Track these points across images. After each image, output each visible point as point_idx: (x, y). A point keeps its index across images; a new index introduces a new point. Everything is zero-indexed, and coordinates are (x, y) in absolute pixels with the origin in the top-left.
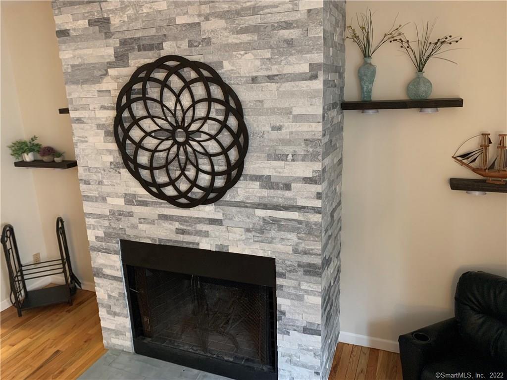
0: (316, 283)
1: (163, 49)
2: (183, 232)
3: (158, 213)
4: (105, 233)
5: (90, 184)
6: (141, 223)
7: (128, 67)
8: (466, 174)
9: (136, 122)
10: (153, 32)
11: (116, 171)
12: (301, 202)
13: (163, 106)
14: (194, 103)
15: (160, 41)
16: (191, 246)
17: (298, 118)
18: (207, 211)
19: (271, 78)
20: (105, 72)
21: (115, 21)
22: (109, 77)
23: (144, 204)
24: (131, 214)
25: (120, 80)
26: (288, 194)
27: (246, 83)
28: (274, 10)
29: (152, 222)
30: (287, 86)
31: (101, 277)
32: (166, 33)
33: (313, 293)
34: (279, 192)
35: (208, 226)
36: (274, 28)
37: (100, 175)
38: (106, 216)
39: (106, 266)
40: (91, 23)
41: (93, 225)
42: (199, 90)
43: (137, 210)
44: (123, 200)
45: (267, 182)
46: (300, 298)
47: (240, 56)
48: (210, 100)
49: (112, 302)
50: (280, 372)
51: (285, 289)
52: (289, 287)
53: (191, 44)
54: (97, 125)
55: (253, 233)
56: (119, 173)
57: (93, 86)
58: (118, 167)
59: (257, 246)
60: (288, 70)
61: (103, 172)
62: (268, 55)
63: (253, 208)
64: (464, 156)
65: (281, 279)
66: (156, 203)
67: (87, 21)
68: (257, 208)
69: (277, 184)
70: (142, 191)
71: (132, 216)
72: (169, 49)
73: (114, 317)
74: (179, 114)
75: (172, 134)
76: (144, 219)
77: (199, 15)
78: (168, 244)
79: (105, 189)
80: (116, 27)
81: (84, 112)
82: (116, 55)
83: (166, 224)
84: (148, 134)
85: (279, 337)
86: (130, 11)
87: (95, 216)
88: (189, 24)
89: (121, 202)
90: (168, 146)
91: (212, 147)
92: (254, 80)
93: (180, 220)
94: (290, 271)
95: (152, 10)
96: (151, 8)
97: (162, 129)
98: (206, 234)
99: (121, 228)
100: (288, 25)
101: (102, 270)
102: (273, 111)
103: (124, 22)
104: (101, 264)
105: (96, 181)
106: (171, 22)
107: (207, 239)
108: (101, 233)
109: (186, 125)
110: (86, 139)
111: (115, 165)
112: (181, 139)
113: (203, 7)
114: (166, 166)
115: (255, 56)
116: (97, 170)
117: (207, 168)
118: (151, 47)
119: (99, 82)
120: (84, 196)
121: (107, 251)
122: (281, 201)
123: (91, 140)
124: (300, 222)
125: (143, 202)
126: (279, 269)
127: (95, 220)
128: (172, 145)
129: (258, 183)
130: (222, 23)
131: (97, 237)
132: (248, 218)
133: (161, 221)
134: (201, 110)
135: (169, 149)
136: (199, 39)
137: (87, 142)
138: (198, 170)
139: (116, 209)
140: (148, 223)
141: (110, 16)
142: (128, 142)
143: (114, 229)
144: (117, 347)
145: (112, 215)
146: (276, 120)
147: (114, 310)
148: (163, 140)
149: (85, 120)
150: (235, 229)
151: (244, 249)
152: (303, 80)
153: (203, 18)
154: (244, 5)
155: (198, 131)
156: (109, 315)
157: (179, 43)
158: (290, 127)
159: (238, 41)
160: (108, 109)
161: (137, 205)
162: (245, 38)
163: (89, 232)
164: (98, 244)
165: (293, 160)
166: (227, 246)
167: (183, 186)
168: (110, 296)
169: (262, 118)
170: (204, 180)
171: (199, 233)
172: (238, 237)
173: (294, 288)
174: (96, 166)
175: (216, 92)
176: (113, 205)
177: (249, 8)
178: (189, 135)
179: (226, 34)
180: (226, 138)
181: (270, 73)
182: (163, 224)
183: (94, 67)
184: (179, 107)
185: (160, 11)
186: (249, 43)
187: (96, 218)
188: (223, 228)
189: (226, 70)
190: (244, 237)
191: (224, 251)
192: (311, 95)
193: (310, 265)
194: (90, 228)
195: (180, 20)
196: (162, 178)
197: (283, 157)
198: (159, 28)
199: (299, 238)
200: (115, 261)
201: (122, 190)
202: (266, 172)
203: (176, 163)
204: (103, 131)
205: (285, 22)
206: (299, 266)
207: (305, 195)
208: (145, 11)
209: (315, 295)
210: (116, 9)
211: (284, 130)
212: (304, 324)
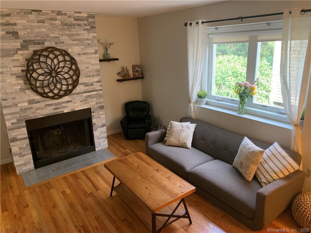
0: (103, 111)
1: (44, 44)
2: (57, 109)
3: (45, 104)
4: (17, 120)
5: (7, 100)
6: (37, 110)
7: (29, 50)
8: (120, 78)
9: (34, 70)
10: (40, 38)
11: (23, 92)
12: (96, 89)
13: (47, 63)
14: (59, 62)
15: (43, 42)
16: (61, 113)
17: (93, 65)
18: (66, 98)
19: (84, 54)
20: (16, 52)
21: (21, 33)
22: (18, 54)
23: (39, 102)
24: (32, 108)
25: (24, 55)
26: (92, 87)
27: (77, 55)
28: (83, 35)
29: (43, 109)
30: (89, 56)
31: (15, 141)
32: (45, 39)
33: (103, 114)
34: (90, 87)
35: (66, 104)
36: (84, 40)
37: (14, 95)
38: (18, 112)
39: (18, 135)
40: (7, 33)
41: (9, 118)
42: (61, 58)
43: (35, 106)
44: (27, 103)
45: (86, 84)
46: (99, 117)
47: (74, 47)
48: (65, 61)
49: (21, 151)
50: (96, 144)
51: (94, 116)
52: (95, 115)
53: (56, 43)
54: (11, 74)
55: (83, 102)
56: (25, 92)
57: (9, 58)
58: (24, 90)
59: (85, 105)
60: (89, 51)
61: (15, 93)
62: (83, 47)
63: (82, 94)
64: (119, 73)
65: (93, 114)
66: (43, 101)
67: (5, 32)
68: (84, 93)
69: (89, 85)
70: (37, 97)
71: (32, 109)
72: (47, 44)
73: (23, 157)
74: (53, 66)
75: (50, 74)
76: (38, 108)
77: (59, 34)
78: (51, 115)
79: (17, 101)
80: (22, 35)
81: (3, 69)
82: (22, 46)
83: (49, 108)
84: (40, 75)
85: (94, 132)
86: (29, 30)
87: (11, 114)
88: (55, 37)
89: (26, 104)
90: (49, 78)
91: (67, 76)
92: (79, 54)
93: (55, 104)
94: (96, 110)
95: (39, 31)
96: (39, 30)
97: (46, 72)
98: (66, 107)
99: (26, 115)
100: (88, 39)
101: (16, 137)
102: (86, 63)
103: (25, 34)
104: (15, 135)
105: (11, 98)
106: (48, 36)
107: (67, 108)
108: (15, 121)
109: (56, 70)
110: (5, 81)
111: (23, 89)
112: (53, 75)
113: (60, 32)
114: (48, 86)
115: (79, 48)
116: (12, 93)
117: (65, 83)
118: (39, 44)
119: (13, 56)
120: (4, 106)
121: (19, 128)
122: (91, 89)
123: (8, 81)
124: (97, 94)
125: (37, 101)
126: (92, 111)
127: (10, 116)
128: (50, 78)
129: (83, 85)
130: (67, 37)
131: (12, 124)
132: (81, 97)
133: (47, 107)
134: (62, 64)
135: (49, 79)
136: (59, 41)
137: (5, 82)
138: (62, 85)
139: (23, 108)
140: (41, 109)
141: (18, 31)
142: (32, 78)
143: (23, 117)
144: (25, 171)
145: (21, 111)
146: (87, 66)
147: (24, 154)
148: (47, 76)
149: (4, 72)
150: (77, 102)
151: (80, 108)
152: (94, 54)
153: (60, 35)
154: (74, 33)
155: (61, 71)
156: (20, 158)
157: (51, 43)
158: (91, 67)
159: (73, 43)
160: (18, 67)
161: (35, 103)
162: (76, 42)
163: (7, 123)
164: (13, 126)
165: (93, 77)
166: (74, 109)
167: (56, 91)
168: (20, 148)
169: (83, 65)
170: (64, 88)
171: (63, 107)
172: (78, 104)
173: (97, 115)
174: (11, 91)
175: (67, 58)
176: (21, 106)
177: (76, 34)
178: (58, 73)
179: (69, 41)
180: (71, 73)
181: (84, 52)
182: (48, 108)
183: (9, 50)
184: (53, 64)
185: (42, 32)
186: (77, 44)
187: (11, 115)
188: (72, 103)
189: (70, 51)
190: (80, 104)
191: (73, 110)
192: (96, 58)
193: (101, 106)
194: (8, 120)
195: (51, 35)
196: (47, 90)
197: (90, 76)
198: (42, 37)
199: (97, 99)
200: (23, 131)
201: (27, 99)
202: (85, 82)
203: (52, 84)
204: (15, 76)
205: (87, 39)
206: (98, 107)
207: (97, 86)
208: (36, 31)
209: (103, 115)
210: (21, 29)
211: (89, 68)
212: (101, 125)
